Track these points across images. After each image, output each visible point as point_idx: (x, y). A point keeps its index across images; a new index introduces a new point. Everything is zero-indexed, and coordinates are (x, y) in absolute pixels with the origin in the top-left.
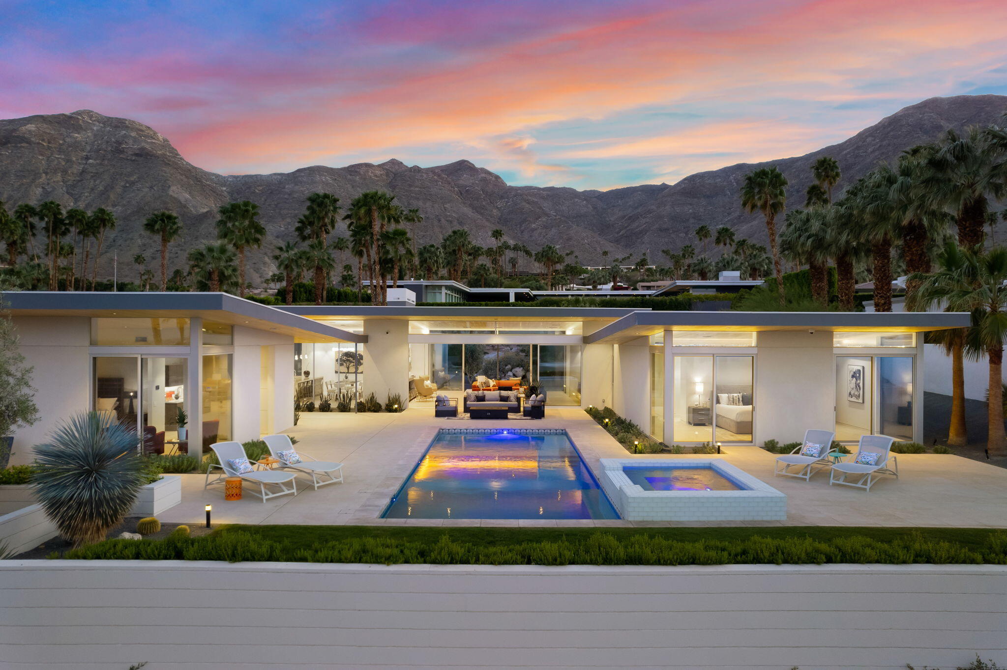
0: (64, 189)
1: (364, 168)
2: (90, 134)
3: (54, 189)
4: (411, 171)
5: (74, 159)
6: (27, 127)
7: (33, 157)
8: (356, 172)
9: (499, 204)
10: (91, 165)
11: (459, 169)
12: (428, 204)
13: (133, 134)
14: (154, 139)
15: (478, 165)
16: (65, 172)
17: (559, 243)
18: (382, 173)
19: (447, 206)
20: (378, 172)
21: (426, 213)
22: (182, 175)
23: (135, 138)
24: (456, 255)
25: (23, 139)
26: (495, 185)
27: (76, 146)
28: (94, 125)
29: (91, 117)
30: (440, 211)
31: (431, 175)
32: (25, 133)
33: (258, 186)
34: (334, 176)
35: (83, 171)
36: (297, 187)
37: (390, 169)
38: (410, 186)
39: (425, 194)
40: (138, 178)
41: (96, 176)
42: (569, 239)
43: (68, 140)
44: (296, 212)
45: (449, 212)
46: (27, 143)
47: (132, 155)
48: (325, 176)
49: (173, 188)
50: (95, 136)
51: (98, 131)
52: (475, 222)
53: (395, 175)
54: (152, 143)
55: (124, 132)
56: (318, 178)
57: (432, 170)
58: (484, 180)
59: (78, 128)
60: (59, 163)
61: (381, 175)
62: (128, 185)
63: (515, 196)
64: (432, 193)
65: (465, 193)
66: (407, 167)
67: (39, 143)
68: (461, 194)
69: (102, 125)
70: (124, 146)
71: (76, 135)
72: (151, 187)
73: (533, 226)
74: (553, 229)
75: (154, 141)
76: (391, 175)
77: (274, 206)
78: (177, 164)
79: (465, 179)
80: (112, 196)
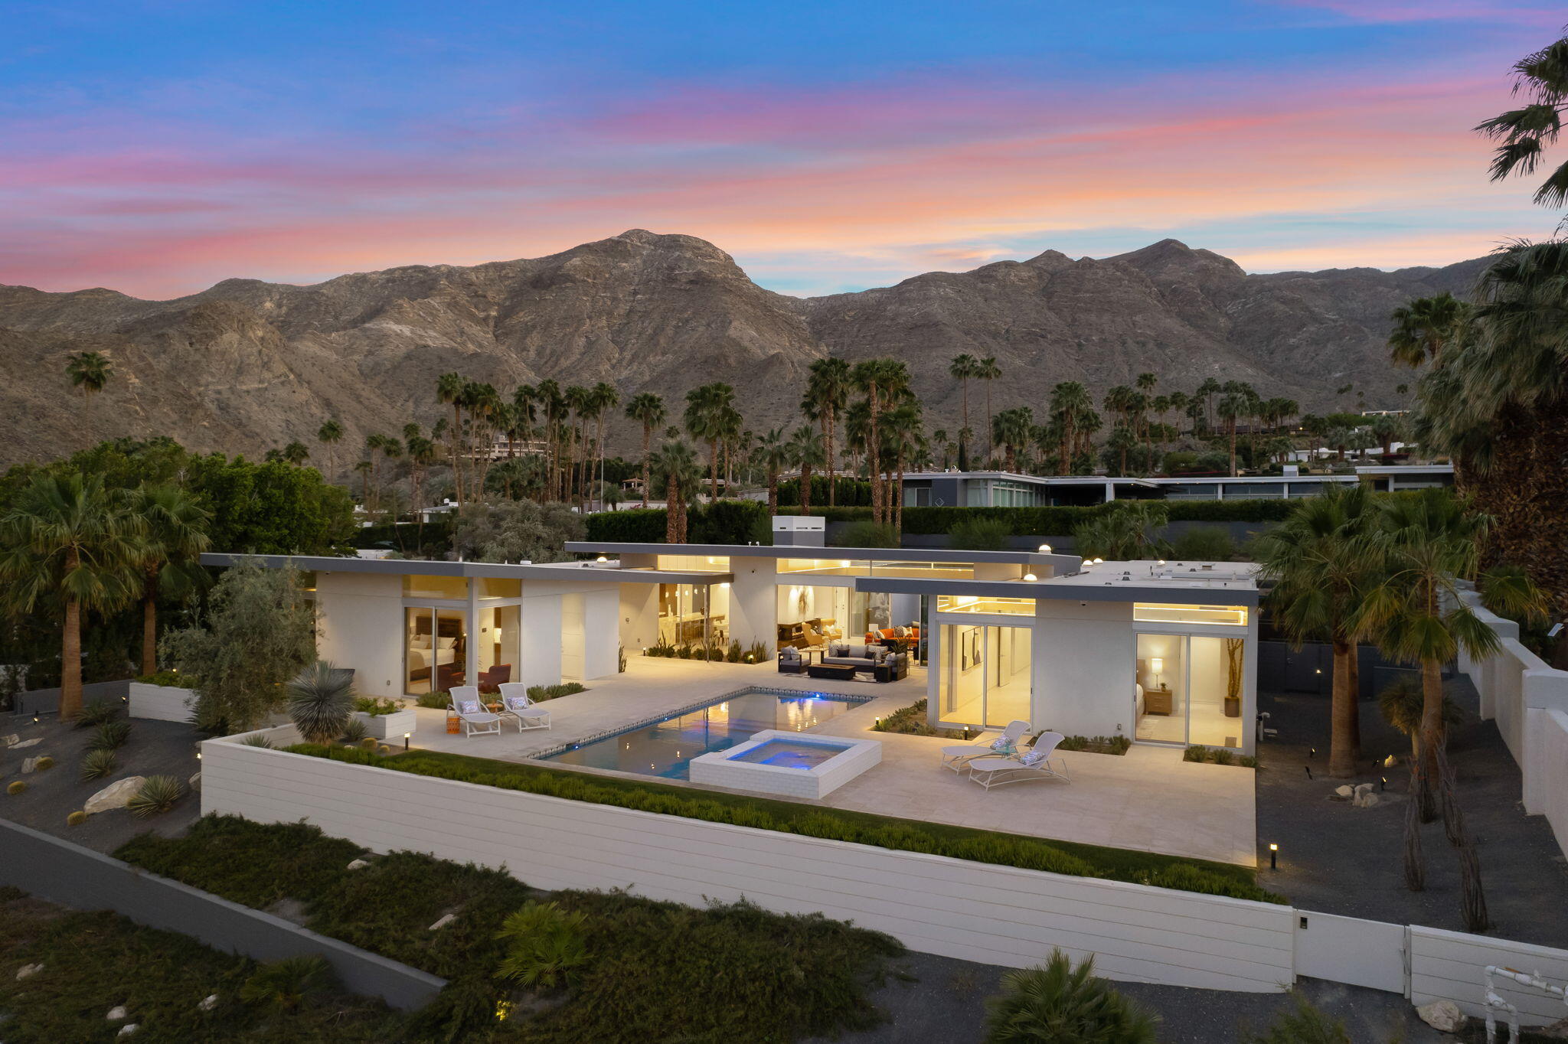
0: (609, 335)
1: (1003, 270)
2: (638, 261)
3: (598, 337)
4: (1077, 267)
5: (621, 296)
6: (571, 262)
7: (577, 298)
8: (991, 276)
9: (1231, 309)
10: (640, 302)
11: (1160, 256)
12: (1106, 317)
13: (688, 255)
14: (713, 258)
15: (1193, 245)
16: (610, 314)
17: (1341, 368)
18: (1031, 274)
19: (1138, 318)
20: (1025, 274)
21: (1102, 332)
22: (746, 304)
23: (690, 259)
24: (1063, 420)
25: (568, 278)
26: (1224, 277)
27: (624, 278)
28: (644, 248)
29: (640, 239)
30: (1125, 327)
31: (1110, 270)
32: (570, 270)
33: (849, 310)
34: (957, 285)
35: (630, 311)
36: (903, 308)
37: (1045, 267)
38: (1076, 291)
39: (1101, 302)
40: (694, 313)
41: (646, 314)
42: (1360, 361)
43: (614, 272)
44: (902, 344)
45: (1140, 328)
46: (572, 281)
47: (687, 283)
48: (944, 287)
49: (735, 323)
50: (645, 262)
51: (648, 255)
52: (1185, 341)
53: (1052, 275)
54: (710, 263)
55: (678, 253)
56: (933, 292)
57: (1113, 262)
58: (1204, 270)
59: (626, 255)
60: (605, 303)
61: (1030, 277)
62: (680, 324)
63: (1259, 292)
64: (1112, 299)
65: (1172, 296)
66: (1071, 260)
67: (584, 281)
68: (1163, 296)
69: (652, 247)
70: (677, 272)
71: (624, 264)
72: (709, 325)
73: (1292, 341)
74: (1329, 345)
75: (713, 261)
76: (1047, 276)
77: (869, 338)
78: (741, 289)
79: (1172, 272)
80: (662, 341)
